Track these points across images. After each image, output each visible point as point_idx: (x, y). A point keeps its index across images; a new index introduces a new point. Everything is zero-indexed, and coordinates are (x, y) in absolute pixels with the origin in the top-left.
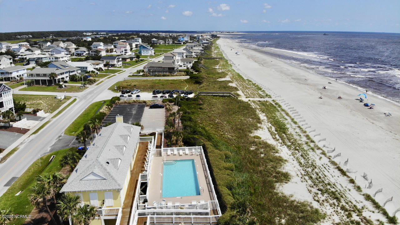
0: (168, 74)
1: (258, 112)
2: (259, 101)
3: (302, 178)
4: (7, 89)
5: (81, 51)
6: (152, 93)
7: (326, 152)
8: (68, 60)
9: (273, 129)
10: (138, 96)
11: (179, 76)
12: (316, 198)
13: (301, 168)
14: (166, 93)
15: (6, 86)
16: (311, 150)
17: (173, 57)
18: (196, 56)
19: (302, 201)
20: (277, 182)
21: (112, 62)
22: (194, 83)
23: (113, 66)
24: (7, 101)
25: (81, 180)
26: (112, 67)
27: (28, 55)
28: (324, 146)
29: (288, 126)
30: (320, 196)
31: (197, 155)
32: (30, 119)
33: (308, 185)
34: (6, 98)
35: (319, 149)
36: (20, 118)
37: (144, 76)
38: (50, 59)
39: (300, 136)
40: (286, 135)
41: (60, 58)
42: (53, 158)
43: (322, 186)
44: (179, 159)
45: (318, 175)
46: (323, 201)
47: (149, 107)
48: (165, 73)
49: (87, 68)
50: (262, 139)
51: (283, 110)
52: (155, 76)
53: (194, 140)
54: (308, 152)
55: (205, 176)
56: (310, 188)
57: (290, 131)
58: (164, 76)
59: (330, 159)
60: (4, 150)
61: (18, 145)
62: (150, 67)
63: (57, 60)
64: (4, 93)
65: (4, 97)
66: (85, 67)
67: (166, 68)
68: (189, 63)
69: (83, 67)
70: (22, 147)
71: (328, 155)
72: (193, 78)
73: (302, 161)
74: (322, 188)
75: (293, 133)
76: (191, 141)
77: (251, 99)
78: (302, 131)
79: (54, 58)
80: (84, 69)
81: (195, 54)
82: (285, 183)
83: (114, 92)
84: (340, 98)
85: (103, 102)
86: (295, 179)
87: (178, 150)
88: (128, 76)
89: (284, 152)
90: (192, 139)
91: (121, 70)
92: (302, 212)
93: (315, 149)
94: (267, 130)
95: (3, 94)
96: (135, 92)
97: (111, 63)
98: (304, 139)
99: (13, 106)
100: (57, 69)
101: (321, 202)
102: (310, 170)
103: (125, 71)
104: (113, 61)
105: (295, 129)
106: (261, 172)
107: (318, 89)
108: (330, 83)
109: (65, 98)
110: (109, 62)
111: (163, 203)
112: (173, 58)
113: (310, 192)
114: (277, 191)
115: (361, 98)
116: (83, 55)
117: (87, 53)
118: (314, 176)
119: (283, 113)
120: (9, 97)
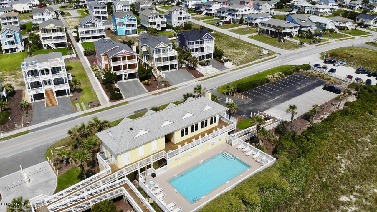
4: (210, 38)
5: (354, 4)
8: (329, 12)
15: (210, 35)
21: (368, 22)
23: (367, 26)
24: (208, 47)
26: (364, 27)
27: (300, 1)
34: (207, 45)
36: (207, 64)
38: (311, 9)
41: (320, 9)
44: (238, 158)
49: (326, 25)
60: (170, 86)
61: (181, 86)
63: (316, 10)
64: (206, 41)
65: (206, 44)
79: (315, 9)
85: (294, 66)
87: (251, 149)
88: (366, 43)
91: (369, 33)
95: (205, 41)
96: (339, 64)
97: (366, 23)
99: (213, 53)
100: (288, 22)
103: (374, 35)
110: (364, 22)
117: (360, 6)
120: (210, 44)
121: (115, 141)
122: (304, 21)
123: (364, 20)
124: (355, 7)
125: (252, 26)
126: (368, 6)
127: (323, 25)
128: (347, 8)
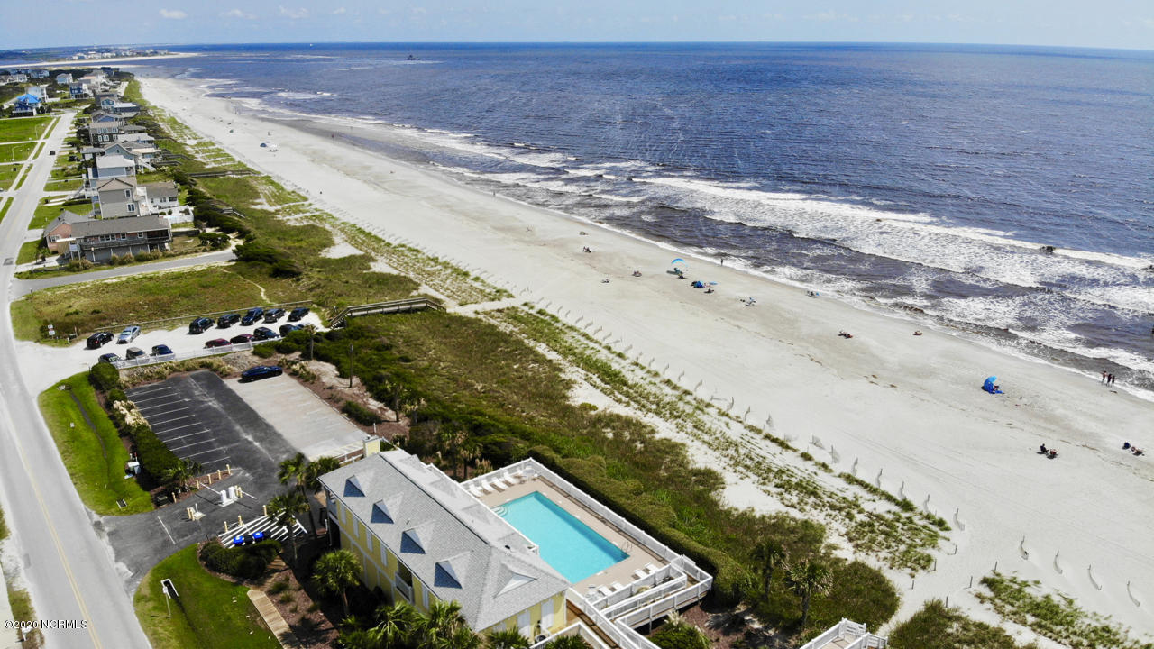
0: (147, 252)
1: (526, 341)
2: (499, 311)
3: (735, 472)
6: (187, 329)
7: (724, 409)
9: (596, 379)
10: (161, 350)
11: (191, 253)
12: (786, 502)
13: (717, 454)
14: (229, 322)
16: (698, 412)
17: (128, 192)
19: (774, 514)
20: (710, 491)
25: (495, 597)
28: (712, 398)
29: (615, 367)
30: (787, 496)
31: (534, 480)
33: (756, 484)
35: (708, 405)
39: (655, 384)
40: (631, 388)
42: (170, 588)
43: (775, 477)
44: (509, 500)
45: (751, 459)
46: (798, 503)
47: (240, 378)
50: (601, 408)
51: (571, 328)
53: (500, 448)
54: (699, 417)
55: (598, 519)
56: (764, 487)
57: (631, 378)
58: (141, 259)
59: (741, 422)
67: (141, 233)
68: (167, 199)
70: (26, 586)
71: (732, 413)
73: (706, 438)
74: (776, 481)
75: (637, 380)
76: (493, 451)
77: (479, 307)
78: (649, 372)
81: (148, 160)
82: (721, 490)
84: (636, 274)
85: (65, 388)
86: (729, 477)
87: (489, 479)
88: (18, 278)
89: (664, 430)
90: (494, 447)
92: (793, 532)
93: (706, 410)
94: (586, 385)
98: (667, 390)
101: (797, 506)
102: (731, 452)
105: (633, 371)
106: (670, 480)
107: (577, 255)
108: (584, 233)
112: (128, 195)
113: (768, 493)
114: (726, 508)
118: (749, 463)
119: (574, 334)
121: (535, 579)
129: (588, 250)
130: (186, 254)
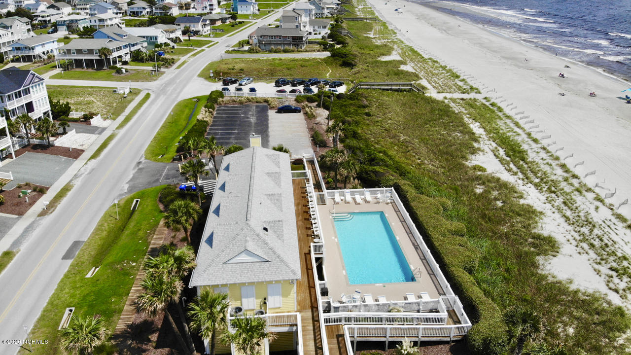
0: (291, 48)
1: (466, 120)
2: (462, 99)
3: (577, 246)
4: (37, 80)
5: (138, 8)
6: (274, 84)
7: (603, 196)
8: (120, 23)
9: (502, 152)
10: (253, 90)
11: (311, 51)
12: (611, 285)
13: (570, 228)
14: (297, 84)
15: (36, 74)
16: (576, 193)
17: (296, 18)
18: (329, 15)
19: (590, 291)
20: (538, 254)
21: (194, 27)
22: (341, 65)
23: (196, 33)
24: (42, 99)
25: (225, 263)
26: (194, 35)
27: (53, 15)
28: (597, 186)
29: (525, 147)
30: (616, 280)
31: (387, 204)
32: (81, 130)
33: (591, 261)
35: (589, 190)
36: (64, 129)
37: (252, 51)
38: (91, 22)
39: (551, 165)
40: (526, 164)
41: (106, 20)
42: (136, 204)
43: (615, 261)
44: (358, 211)
45: (601, 240)
46: (624, 290)
47: (277, 111)
48: (287, 47)
49: (156, 38)
50: (489, 171)
51: (508, 117)
52: (271, 51)
53: (376, 176)
54: (574, 197)
55: (413, 244)
56: (597, 267)
57: (531, 156)
58: (285, 51)
59: (612, 209)
60: (47, 189)
61: (70, 179)
62: (261, 36)
63: (102, 23)
64: (32, 87)
65: (34, 94)
66: (153, 37)
67: (289, 37)
68: (322, 27)
69: (151, 37)
70: (77, 183)
71: (608, 201)
72: (338, 56)
73: (568, 213)
74: (614, 265)
75: (537, 160)
76: (370, 176)
77: (448, 96)
78: (552, 156)
79: (97, 21)
80: (153, 41)
81: (329, 11)
82: (551, 257)
83: (209, 81)
84: (592, 94)
85: (195, 100)
86: (567, 249)
87: (352, 194)
88: (226, 52)
89: (533, 197)
90: (372, 174)
91: (211, 42)
92: (598, 314)
93: (584, 192)
94: (491, 154)
95: (31, 89)
96: (246, 81)
97: (192, 29)
98: (559, 171)
99: (50, 109)
100: (110, 41)
101: (621, 292)
102: (586, 230)
103: (218, 42)
104: (196, 25)
105: (538, 152)
106: (507, 235)
107: (552, 78)
108: (568, 67)
109: (131, 92)
110: (189, 27)
111: (357, 296)
112: (296, 19)
113: (598, 272)
114: (544, 273)
115: (627, 96)
116: (142, 14)
117: (148, 10)
118: (597, 243)
119: (508, 121)
120: (41, 93)
121: (268, 261)
122: (126, 35)
123: (188, 25)
124: (141, 12)
125: (32, 61)
126: (160, 8)
127: (151, 40)
128: (130, 15)
129: (563, 75)
130: (308, 51)
